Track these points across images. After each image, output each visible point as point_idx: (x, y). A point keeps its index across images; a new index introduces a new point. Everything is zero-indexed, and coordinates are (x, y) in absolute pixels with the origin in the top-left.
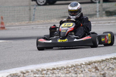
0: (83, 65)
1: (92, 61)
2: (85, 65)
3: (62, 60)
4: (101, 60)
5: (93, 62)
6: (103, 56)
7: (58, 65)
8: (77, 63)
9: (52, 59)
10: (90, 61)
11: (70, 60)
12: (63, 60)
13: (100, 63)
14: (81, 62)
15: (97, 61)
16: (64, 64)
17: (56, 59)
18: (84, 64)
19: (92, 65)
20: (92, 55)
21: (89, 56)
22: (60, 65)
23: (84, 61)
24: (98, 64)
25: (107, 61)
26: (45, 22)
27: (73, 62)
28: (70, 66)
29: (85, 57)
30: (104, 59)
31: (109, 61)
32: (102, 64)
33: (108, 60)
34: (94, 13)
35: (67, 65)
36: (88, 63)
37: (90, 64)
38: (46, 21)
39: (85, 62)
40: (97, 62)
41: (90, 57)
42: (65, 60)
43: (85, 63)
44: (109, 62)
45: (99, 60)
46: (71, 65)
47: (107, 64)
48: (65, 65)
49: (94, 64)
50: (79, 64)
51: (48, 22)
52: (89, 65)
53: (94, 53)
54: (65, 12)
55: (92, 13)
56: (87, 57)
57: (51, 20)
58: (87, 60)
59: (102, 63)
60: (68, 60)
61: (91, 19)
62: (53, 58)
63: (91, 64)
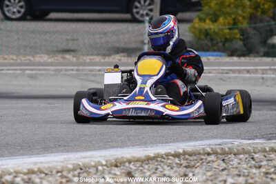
0: (102, 165)
1: (122, 157)
2: (105, 167)
3: (52, 152)
4: (146, 156)
5: (125, 160)
6: (149, 149)
7: (41, 163)
8: (87, 160)
9: (30, 147)
10: (119, 157)
11: (72, 151)
12: (56, 152)
13: (142, 162)
14: (97, 160)
15: (134, 157)
16: (57, 162)
17: (38, 149)
18: (104, 163)
19: (122, 167)
20: (123, 145)
21: (116, 147)
22: (48, 162)
23: (105, 156)
24: (138, 165)
25: (159, 159)
26: (21, 60)
27: (77, 158)
28: (71, 166)
29: (108, 148)
30: (152, 155)
31: (163, 160)
32: (146, 167)
33: (162, 157)
34: (138, 45)
35: (62, 164)
36: (113, 161)
37: (118, 164)
38: (23, 59)
39: (107, 159)
40: (134, 162)
41: (119, 149)
42: (61, 152)
43: (106, 161)
44: (162, 162)
45: (139, 156)
46: (73, 164)
47: (159, 167)
48: (59, 164)
49: (127, 164)
50: (93, 164)
51: (27, 61)
52: (117, 166)
53: (129, 140)
54: (68, 40)
55: (133, 46)
56: (112, 147)
57: (34, 57)
58: (113, 154)
59: (147, 164)
60: (68, 151)
61: (129, 58)
62: (32, 146)
63: (121, 164)
